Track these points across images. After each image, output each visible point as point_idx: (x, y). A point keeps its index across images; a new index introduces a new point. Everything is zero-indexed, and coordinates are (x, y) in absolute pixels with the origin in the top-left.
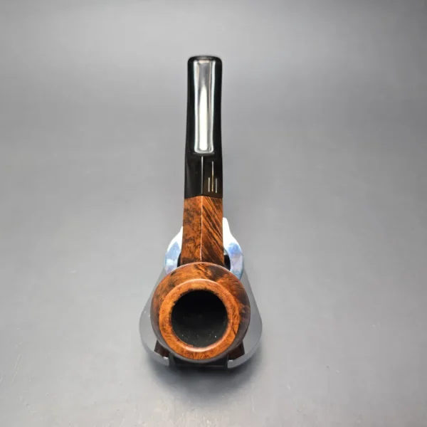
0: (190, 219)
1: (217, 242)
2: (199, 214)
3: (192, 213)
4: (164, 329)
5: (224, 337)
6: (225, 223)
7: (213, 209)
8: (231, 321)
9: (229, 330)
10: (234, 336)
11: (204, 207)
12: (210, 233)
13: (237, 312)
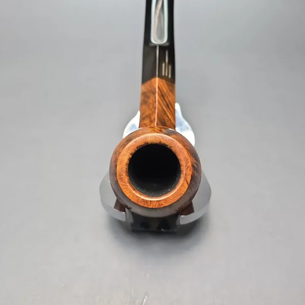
0: (146, 99)
1: (170, 120)
2: (154, 93)
3: (148, 94)
4: (121, 179)
5: (178, 187)
6: (177, 107)
7: (167, 91)
8: (184, 172)
9: (182, 181)
10: (186, 186)
11: (159, 88)
12: (164, 111)
13: (190, 164)
